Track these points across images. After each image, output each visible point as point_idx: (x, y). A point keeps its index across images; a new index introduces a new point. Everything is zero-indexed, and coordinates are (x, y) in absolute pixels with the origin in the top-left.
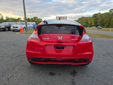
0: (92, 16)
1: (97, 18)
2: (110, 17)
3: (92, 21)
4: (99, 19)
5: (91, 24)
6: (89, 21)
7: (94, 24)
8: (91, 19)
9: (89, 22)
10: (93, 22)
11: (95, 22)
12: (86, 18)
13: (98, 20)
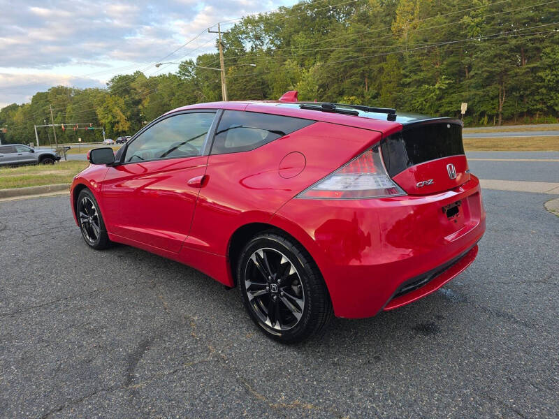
0: (107, 87)
1: (137, 98)
2: (189, 95)
3: (117, 110)
4: (146, 103)
5: (113, 124)
6: (100, 111)
7: (128, 124)
8: (110, 102)
9: (100, 117)
10: (121, 116)
11: (129, 113)
12: (78, 93)
13: (140, 107)
